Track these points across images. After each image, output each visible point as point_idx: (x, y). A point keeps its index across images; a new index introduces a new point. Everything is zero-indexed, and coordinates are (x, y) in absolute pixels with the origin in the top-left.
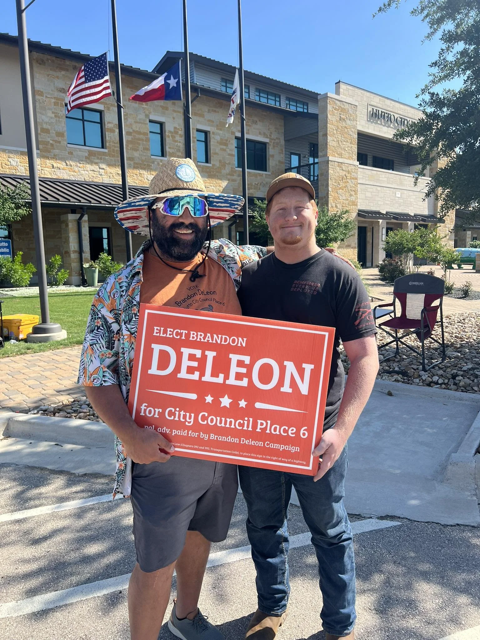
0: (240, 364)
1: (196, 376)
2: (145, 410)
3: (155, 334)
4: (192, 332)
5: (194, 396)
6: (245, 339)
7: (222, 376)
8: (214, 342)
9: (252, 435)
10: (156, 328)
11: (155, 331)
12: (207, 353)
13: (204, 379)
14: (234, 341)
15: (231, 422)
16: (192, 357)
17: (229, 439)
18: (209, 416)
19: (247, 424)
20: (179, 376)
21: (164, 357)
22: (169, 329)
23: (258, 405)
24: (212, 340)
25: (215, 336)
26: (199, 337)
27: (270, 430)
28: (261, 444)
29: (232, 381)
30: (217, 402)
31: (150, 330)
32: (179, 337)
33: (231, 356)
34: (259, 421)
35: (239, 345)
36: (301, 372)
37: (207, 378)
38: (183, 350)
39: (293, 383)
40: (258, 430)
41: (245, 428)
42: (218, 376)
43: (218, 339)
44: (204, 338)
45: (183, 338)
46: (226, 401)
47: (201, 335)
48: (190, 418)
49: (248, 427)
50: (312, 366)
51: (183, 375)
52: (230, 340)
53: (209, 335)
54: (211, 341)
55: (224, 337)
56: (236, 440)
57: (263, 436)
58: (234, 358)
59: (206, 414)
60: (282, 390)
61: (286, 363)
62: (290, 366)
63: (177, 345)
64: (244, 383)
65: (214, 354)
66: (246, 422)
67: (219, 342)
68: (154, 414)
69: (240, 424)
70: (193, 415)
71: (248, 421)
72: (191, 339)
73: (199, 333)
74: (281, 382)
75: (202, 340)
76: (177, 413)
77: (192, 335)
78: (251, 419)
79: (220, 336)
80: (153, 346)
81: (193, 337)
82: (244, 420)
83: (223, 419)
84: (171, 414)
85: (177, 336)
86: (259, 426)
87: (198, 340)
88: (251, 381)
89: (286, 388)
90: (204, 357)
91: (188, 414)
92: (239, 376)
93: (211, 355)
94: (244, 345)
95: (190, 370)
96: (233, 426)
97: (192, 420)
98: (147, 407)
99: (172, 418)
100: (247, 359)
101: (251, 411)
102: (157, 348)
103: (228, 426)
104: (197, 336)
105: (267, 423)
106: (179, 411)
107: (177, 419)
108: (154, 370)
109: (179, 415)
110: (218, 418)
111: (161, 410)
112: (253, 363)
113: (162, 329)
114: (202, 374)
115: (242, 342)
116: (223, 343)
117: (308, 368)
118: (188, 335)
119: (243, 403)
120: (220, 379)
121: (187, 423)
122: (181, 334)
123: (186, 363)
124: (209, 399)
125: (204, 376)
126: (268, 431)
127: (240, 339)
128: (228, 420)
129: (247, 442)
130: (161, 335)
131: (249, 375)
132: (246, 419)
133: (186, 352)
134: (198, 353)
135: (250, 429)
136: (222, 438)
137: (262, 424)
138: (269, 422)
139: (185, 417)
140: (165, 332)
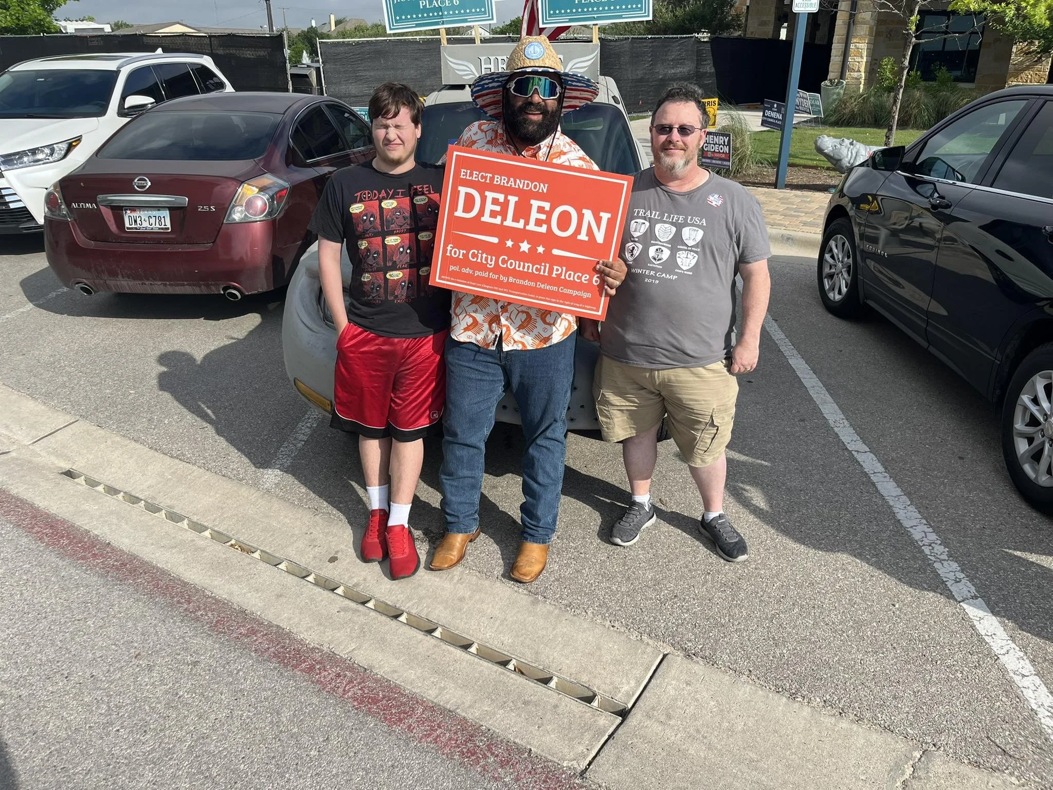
0: (541, 210)
1: (498, 220)
2: (451, 251)
3: (462, 177)
4: (496, 176)
5: (495, 240)
6: (546, 185)
7: (522, 221)
8: (517, 187)
9: (548, 280)
10: (463, 170)
11: (462, 173)
12: (510, 197)
13: (505, 223)
14: (535, 186)
15: (529, 267)
16: (495, 201)
17: (527, 283)
18: (509, 260)
19: (544, 270)
20: (483, 219)
21: (469, 199)
22: (475, 172)
23: (556, 252)
24: (515, 185)
25: (518, 181)
26: (503, 181)
27: (565, 276)
28: (555, 288)
29: (532, 227)
30: (516, 247)
31: (457, 172)
32: (483, 181)
33: (532, 202)
34: (555, 267)
35: (540, 191)
36: (598, 220)
37: (509, 223)
38: (487, 193)
39: (590, 232)
40: (554, 275)
41: (542, 273)
42: (518, 222)
43: (520, 184)
44: (508, 183)
45: (488, 181)
46: (525, 247)
47: (504, 179)
48: (491, 261)
49: (544, 272)
50: (609, 215)
51: (486, 218)
52: (532, 186)
53: (512, 179)
54: (513, 186)
55: (526, 182)
56: (532, 284)
57: (558, 281)
58: (535, 204)
59: (506, 258)
60: (579, 237)
61: (584, 211)
62: (588, 215)
63: (482, 188)
64: (543, 229)
65: (516, 199)
66: (543, 267)
67: (521, 187)
68: (459, 255)
69: (537, 270)
70: (494, 258)
71: (545, 266)
72: (495, 183)
73: (503, 178)
74: (578, 230)
75: (506, 185)
76: (480, 255)
77: (496, 179)
78: (548, 265)
79: (523, 181)
80: (460, 188)
81: (497, 181)
82: (541, 265)
83: (522, 263)
84: (474, 255)
85: (482, 179)
86: (555, 272)
87: (502, 184)
88: (549, 228)
89: (583, 237)
90: (507, 202)
91: (489, 257)
92: (539, 223)
93: (513, 199)
94: (545, 191)
95: (493, 214)
96: (530, 271)
97: (493, 263)
98: (453, 248)
99: (475, 260)
100: (547, 206)
101: (548, 258)
102: (463, 190)
103: (526, 270)
104: (501, 180)
105: (562, 270)
106: (482, 254)
107: (479, 260)
108: (459, 213)
109: (482, 257)
110: (517, 263)
111: (465, 252)
112: (553, 209)
113: (469, 171)
114: (504, 219)
115: (543, 188)
116: (525, 188)
117: (605, 216)
118: (492, 179)
119: (541, 249)
120: (520, 225)
121: (488, 266)
122: (486, 178)
123: (489, 207)
124: (509, 243)
125: (506, 220)
126: (563, 277)
127: (542, 185)
128: (527, 265)
129: (542, 286)
130: (468, 178)
131: (548, 222)
132: (543, 264)
133: (490, 195)
134: (501, 197)
135: (546, 274)
136: (521, 282)
137: (557, 270)
138: (564, 268)
139: (486, 259)
140: (471, 175)
